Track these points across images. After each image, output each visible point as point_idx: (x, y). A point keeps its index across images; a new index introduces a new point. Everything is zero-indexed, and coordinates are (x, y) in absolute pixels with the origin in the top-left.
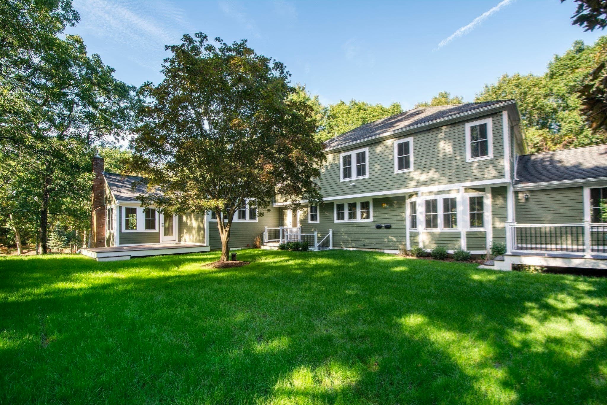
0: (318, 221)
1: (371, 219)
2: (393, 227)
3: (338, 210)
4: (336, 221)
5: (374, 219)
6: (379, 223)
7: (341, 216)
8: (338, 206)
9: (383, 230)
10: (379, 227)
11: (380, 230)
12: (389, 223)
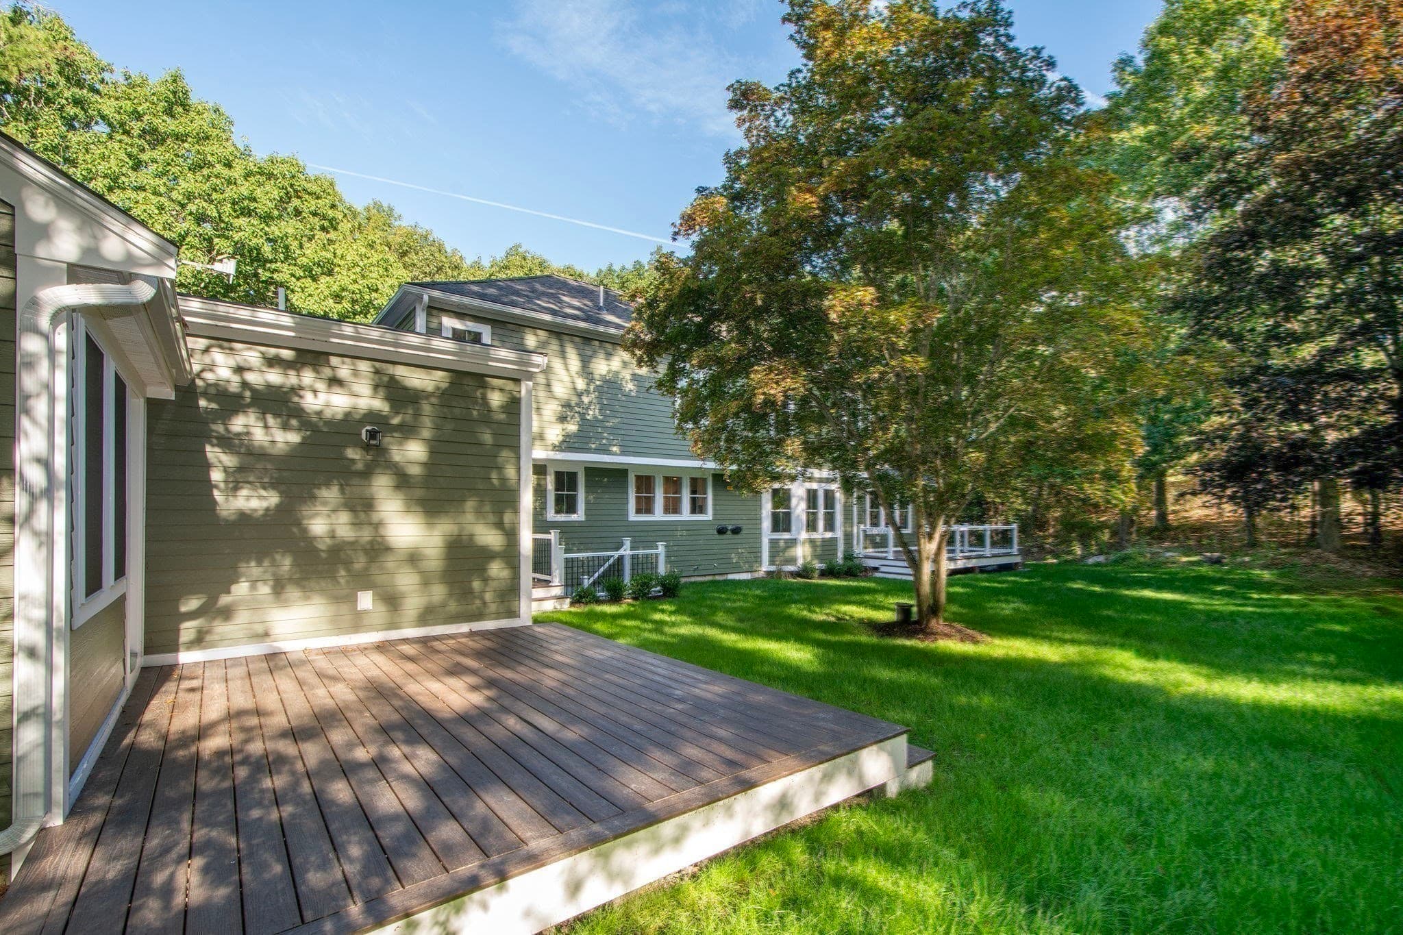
0: (579, 516)
1: (709, 516)
2: (744, 532)
3: (638, 490)
4: (633, 516)
5: (714, 515)
6: (723, 523)
7: (645, 506)
8: (639, 478)
9: (729, 535)
10: (722, 531)
11: (724, 537)
12: (739, 523)
